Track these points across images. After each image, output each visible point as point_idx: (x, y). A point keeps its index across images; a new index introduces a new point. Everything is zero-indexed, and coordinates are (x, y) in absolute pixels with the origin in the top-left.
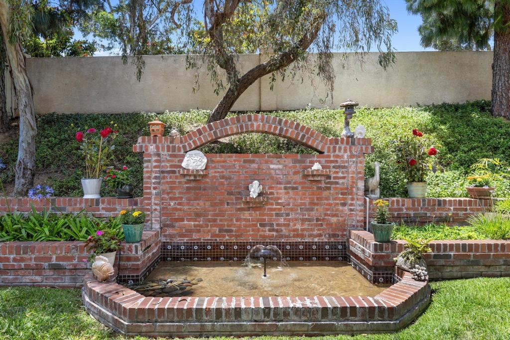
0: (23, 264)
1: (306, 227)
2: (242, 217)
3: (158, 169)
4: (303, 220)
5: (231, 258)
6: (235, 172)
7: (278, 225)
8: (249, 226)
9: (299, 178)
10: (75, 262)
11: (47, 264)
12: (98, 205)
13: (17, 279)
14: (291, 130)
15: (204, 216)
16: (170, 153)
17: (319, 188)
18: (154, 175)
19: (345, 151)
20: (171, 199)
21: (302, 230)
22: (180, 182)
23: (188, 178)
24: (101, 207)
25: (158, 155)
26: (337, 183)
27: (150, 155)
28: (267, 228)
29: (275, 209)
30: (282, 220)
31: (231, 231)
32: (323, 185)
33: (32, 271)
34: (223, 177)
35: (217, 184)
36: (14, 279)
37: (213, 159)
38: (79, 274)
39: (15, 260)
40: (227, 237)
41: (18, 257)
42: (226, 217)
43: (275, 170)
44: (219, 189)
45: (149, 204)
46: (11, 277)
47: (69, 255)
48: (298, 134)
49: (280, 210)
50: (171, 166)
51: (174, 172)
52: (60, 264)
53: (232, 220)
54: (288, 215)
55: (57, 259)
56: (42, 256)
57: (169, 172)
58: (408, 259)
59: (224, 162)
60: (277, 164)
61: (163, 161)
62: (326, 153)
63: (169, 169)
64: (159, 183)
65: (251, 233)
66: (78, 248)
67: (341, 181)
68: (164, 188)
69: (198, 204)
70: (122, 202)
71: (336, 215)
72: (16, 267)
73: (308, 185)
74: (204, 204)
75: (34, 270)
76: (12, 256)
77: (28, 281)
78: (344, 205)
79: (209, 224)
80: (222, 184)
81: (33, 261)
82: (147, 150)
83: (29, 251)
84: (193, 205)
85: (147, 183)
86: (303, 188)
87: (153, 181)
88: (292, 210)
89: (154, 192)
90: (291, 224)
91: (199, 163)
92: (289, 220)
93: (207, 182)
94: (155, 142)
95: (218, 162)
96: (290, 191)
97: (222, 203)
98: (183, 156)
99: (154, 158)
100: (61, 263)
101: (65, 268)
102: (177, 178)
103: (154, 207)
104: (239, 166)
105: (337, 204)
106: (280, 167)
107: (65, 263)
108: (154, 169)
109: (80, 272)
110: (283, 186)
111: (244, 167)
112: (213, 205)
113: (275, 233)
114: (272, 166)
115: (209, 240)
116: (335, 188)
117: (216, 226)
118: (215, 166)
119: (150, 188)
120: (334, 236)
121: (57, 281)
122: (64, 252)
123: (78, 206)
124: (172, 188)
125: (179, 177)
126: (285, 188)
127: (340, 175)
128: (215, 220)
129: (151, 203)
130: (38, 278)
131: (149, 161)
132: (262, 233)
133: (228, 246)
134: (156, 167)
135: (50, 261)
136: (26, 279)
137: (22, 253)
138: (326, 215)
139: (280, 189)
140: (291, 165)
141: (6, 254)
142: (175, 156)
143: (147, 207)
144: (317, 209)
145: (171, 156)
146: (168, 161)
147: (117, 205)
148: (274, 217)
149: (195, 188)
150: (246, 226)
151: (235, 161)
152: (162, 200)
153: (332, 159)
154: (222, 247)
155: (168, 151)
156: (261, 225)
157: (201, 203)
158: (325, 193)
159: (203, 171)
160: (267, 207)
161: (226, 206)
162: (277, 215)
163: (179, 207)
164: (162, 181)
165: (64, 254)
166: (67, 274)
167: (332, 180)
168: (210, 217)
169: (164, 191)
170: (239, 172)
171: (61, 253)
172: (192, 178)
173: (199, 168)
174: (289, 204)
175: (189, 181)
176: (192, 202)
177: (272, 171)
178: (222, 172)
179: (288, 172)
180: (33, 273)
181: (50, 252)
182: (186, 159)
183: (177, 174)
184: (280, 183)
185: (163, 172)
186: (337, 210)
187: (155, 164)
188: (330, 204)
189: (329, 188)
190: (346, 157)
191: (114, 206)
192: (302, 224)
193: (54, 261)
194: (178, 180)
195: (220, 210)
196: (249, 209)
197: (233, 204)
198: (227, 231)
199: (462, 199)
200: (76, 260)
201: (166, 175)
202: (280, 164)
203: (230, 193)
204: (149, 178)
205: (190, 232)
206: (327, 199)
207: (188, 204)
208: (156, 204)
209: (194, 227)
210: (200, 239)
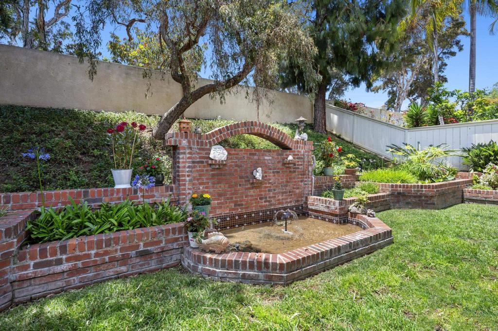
0: (107, 258)
1: (284, 197)
2: (249, 194)
3: (191, 160)
4: (283, 193)
5: (242, 225)
6: (244, 162)
7: (269, 197)
8: (253, 200)
9: (280, 165)
10: (162, 245)
11: (134, 252)
12: (137, 194)
13: (98, 274)
14: (275, 134)
15: (225, 196)
16: (199, 147)
17: (290, 171)
18: (187, 165)
19: (302, 148)
20: (200, 184)
21: (282, 199)
22: (207, 170)
23: (214, 167)
24: (140, 195)
25: (191, 148)
26: (298, 168)
27: (184, 148)
28: (264, 200)
29: (267, 187)
30: (271, 194)
31: (242, 205)
32: (292, 170)
33: (116, 263)
34: (237, 166)
35: (233, 171)
36: (95, 275)
37: (231, 152)
38: (166, 256)
39: (97, 255)
40: (240, 210)
41: (101, 251)
42: (239, 195)
43: (268, 160)
44: (235, 174)
45: (184, 189)
46: (91, 274)
47: (155, 240)
48: (279, 137)
49: (270, 187)
50: (200, 158)
51: (202, 162)
52: (148, 250)
53: (243, 197)
54: (275, 190)
55: (145, 245)
56: (128, 245)
57: (198, 162)
58: (359, 207)
59: (237, 154)
60: (268, 156)
61: (194, 153)
62: (293, 150)
63: (198, 160)
64: (191, 171)
65: (254, 205)
66: (164, 231)
67: (300, 167)
68: (195, 175)
69: (220, 187)
70: (159, 189)
71: (298, 188)
72: (98, 263)
73: (285, 170)
74: (225, 186)
75: (119, 262)
76: (93, 252)
77: (112, 274)
78: (302, 181)
79: (228, 201)
80: (236, 170)
81: (119, 252)
82: (180, 144)
83: (112, 242)
84: (216, 188)
85: (183, 171)
86: (282, 172)
87: (187, 170)
88: (277, 186)
89: (188, 179)
90: (277, 196)
91: (222, 155)
92: (275, 194)
93: (226, 170)
94: (186, 137)
95: (234, 154)
96: (276, 174)
97: (236, 185)
98: (210, 150)
99: (188, 151)
100: (149, 248)
101: (153, 253)
102: (204, 167)
103: (187, 192)
104: (247, 158)
105: (299, 181)
106: (271, 158)
107: (153, 248)
108: (187, 160)
109: (167, 253)
110: (272, 171)
111: (250, 158)
112: (230, 186)
113: (267, 203)
114: (266, 158)
115: (228, 213)
116: (298, 171)
117: (232, 202)
118: (231, 158)
119: (184, 176)
120: (298, 201)
121: (144, 267)
122: (150, 237)
123: (115, 195)
124: (200, 175)
125: (206, 166)
126: (273, 172)
127: (300, 163)
128: (232, 198)
129: (185, 188)
130: (124, 268)
131: (184, 153)
132: (260, 204)
133: (240, 216)
134: (189, 158)
135: (138, 248)
136: (110, 272)
137: (104, 246)
138: (294, 188)
139: (271, 173)
140: (276, 157)
141: (85, 251)
142: (203, 149)
143: (183, 192)
144: (289, 185)
145: (200, 149)
146: (198, 153)
147: (155, 192)
148: (267, 192)
149: (218, 175)
150: (251, 200)
151: (244, 154)
152: (193, 185)
153: (296, 153)
154: (237, 218)
155: (198, 145)
156: (260, 199)
157: (222, 185)
158: (293, 175)
159: (225, 161)
160: (263, 186)
161: (239, 187)
162: (269, 191)
163: (206, 190)
164: (193, 170)
165: (150, 239)
166: (154, 258)
167: (296, 166)
168: (228, 196)
169: (194, 178)
170: (247, 162)
171: (148, 239)
172: (217, 167)
173: (223, 159)
174: (275, 183)
175: (214, 169)
176: (215, 185)
177: (266, 161)
178: (236, 162)
179: (275, 161)
180: (118, 264)
181: (135, 240)
182: (212, 152)
183: (205, 164)
184: (271, 169)
185: (193, 162)
186: (299, 185)
187: (188, 156)
188: (295, 182)
189: (295, 172)
190: (302, 152)
191: (152, 193)
192: (282, 196)
193: (142, 248)
194: (205, 169)
195: (236, 190)
196: (253, 188)
197: (243, 185)
198: (239, 205)
199: (342, 175)
200: (164, 243)
201: (196, 165)
202: (270, 156)
203: (241, 178)
204: (184, 167)
205: (214, 209)
206: (294, 178)
207: (213, 187)
208: (189, 189)
209: (218, 204)
210: (221, 214)
